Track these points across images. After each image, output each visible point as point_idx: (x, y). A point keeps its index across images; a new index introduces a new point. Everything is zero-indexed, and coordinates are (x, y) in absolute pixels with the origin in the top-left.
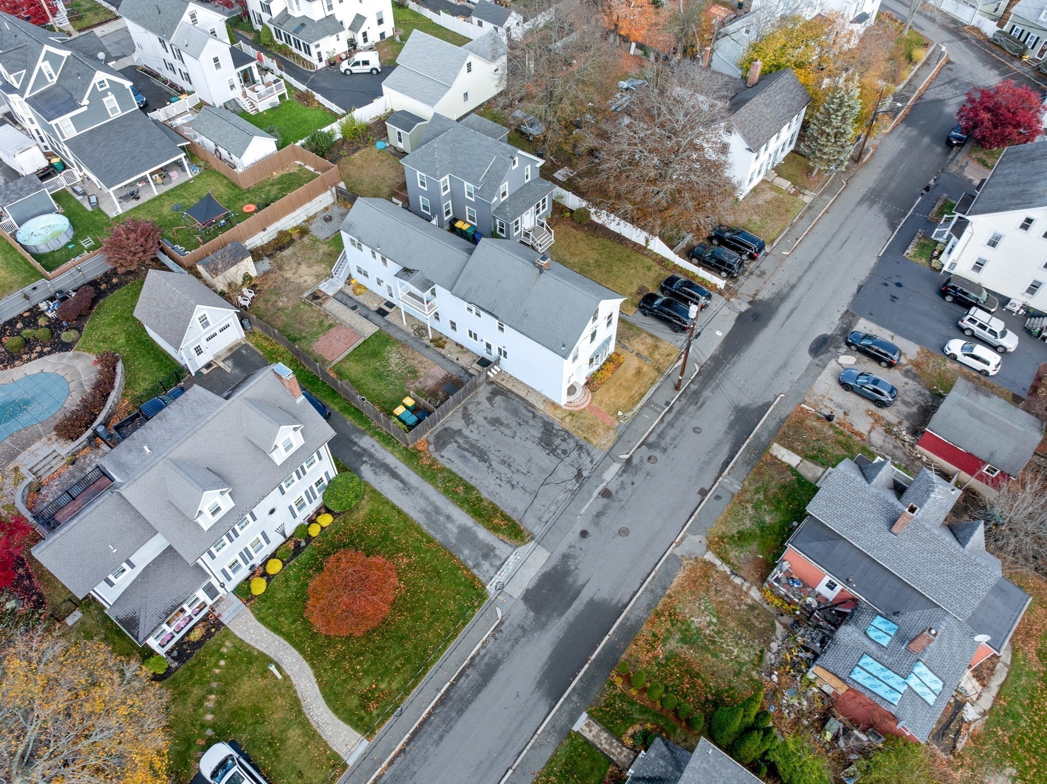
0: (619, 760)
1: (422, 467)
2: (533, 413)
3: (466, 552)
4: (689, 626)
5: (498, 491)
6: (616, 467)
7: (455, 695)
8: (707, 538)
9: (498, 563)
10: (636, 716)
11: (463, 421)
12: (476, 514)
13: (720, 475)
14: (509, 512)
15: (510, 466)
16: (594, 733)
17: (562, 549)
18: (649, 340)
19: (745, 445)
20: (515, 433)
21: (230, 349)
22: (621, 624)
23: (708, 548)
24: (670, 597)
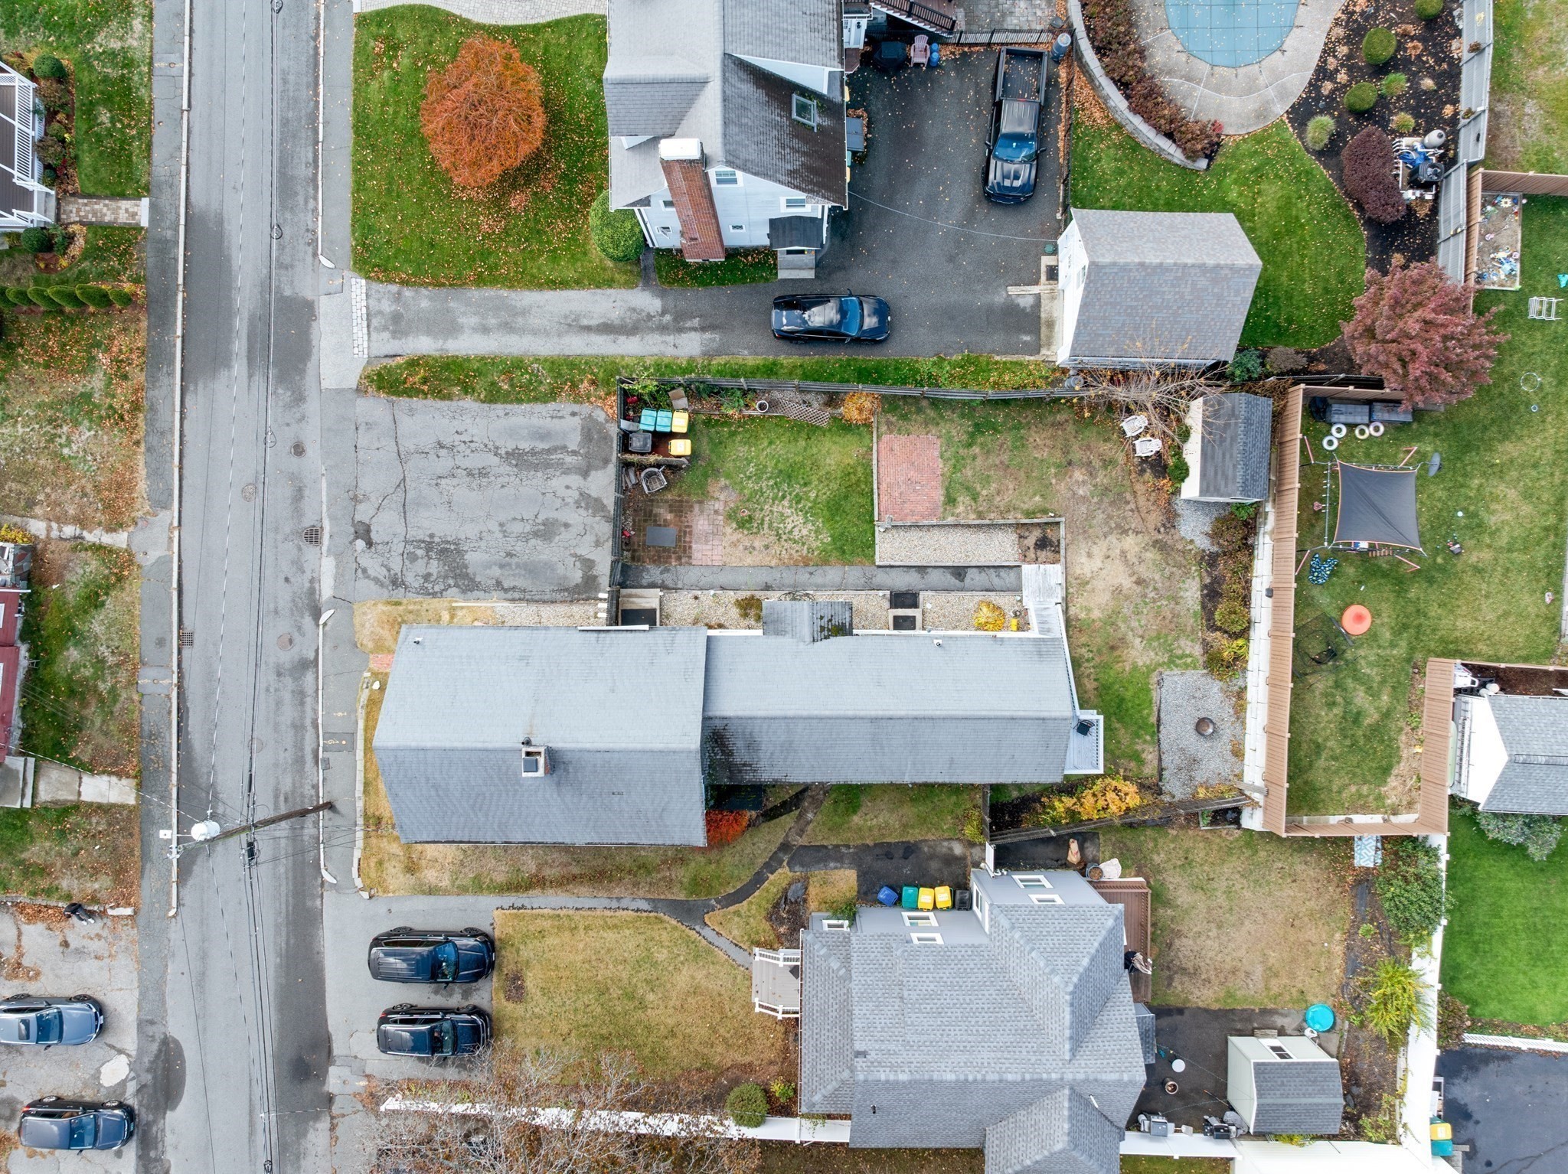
0: (75, 203)
1: (583, 372)
2: (506, 590)
3: (425, 304)
4: (91, 421)
5: (456, 422)
6: (326, 590)
7: (305, 134)
8: (139, 566)
9: (375, 322)
10: (86, 264)
11: (594, 494)
12: (454, 362)
13: (180, 686)
14: (416, 402)
15: (470, 474)
16: (122, 212)
17: (312, 406)
18: (430, 876)
19: (174, 769)
20: (505, 535)
21: (1051, 325)
22: (172, 362)
23: (129, 551)
24: (137, 443)
